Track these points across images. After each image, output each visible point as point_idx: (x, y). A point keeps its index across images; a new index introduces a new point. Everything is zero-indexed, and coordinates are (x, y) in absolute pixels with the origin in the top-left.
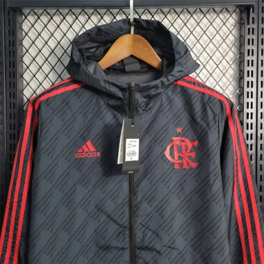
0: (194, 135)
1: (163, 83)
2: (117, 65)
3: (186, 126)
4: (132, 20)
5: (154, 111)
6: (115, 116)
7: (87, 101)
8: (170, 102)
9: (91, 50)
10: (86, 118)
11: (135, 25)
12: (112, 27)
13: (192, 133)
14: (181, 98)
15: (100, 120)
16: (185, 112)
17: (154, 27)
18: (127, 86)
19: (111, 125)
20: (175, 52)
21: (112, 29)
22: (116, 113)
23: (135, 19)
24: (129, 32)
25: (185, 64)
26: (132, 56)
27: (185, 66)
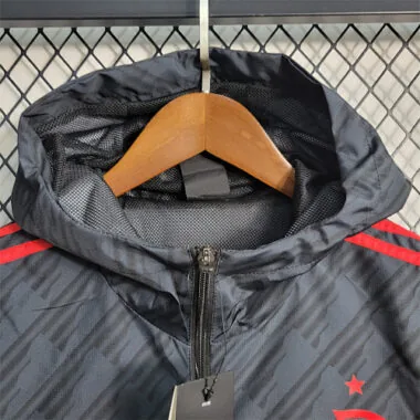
0: (403, 405)
1: (305, 246)
2: (164, 178)
3: (377, 373)
4: (204, 54)
5: (273, 324)
6: (152, 340)
7: (65, 292)
8: (323, 296)
9: (86, 140)
10: (61, 347)
11: (213, 69)
12: (145, 72)
13: (398, 395)
14: (359, 284)
15: (105, 354)
16: (371, 327)
17: (271, 73)
18: (188, 259)
19: (141, 370)
20: (340, 145)
21: (146, 79)
22: (155, 330)
23: (214, 53)
24: (199, 88)
25: (377, 185)
26: (205, 155)
27: (377, 193)
